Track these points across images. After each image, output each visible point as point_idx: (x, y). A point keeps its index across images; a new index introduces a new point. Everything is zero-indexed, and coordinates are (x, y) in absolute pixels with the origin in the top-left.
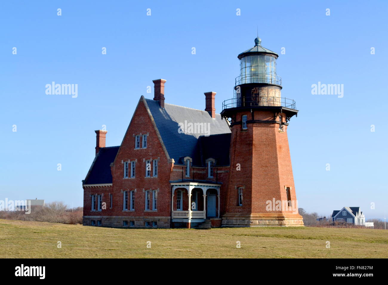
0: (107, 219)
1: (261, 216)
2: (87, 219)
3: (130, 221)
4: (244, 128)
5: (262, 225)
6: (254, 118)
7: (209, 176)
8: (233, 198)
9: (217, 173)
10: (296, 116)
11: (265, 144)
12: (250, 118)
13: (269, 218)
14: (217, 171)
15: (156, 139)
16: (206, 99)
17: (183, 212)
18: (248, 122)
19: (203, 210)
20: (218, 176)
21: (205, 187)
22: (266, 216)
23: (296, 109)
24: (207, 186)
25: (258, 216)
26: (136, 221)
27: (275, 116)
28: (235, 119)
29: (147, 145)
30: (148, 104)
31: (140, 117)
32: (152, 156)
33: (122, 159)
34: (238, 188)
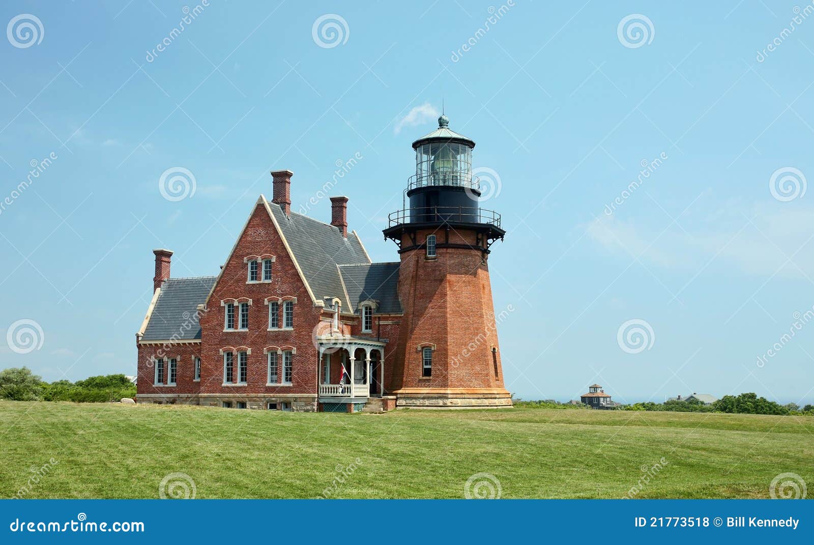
0: (188, 399)
1: (464, 392)
2: (144, 400)
3: (237, 402)
4: (429, 254)
5: (466, 406)
6: (449, 240)
7: (364, 330)
8: (414, 364)
9: (379, 325)
10: (502, 240)
11: (464, 282)
12: (442, 240)
13: (475, 396)
14: (379, 321)
15: (289, 268)
16: (333, 207)
17: (332, 386)
18: (438, 246)
19: (365, 382)
20: (381, 328)
21: (369, 347)
22: (470, 393)
23: (501, 228)
24: (371, 345)
25: (459, 392)
26: (250, 401)
27: (478, 239)
28: (414, 240)
29: (270, 277)
30: (272, 209)
31: (257, 231)
32: (282, 295)
33: (222, 299)
34: (423, 348)
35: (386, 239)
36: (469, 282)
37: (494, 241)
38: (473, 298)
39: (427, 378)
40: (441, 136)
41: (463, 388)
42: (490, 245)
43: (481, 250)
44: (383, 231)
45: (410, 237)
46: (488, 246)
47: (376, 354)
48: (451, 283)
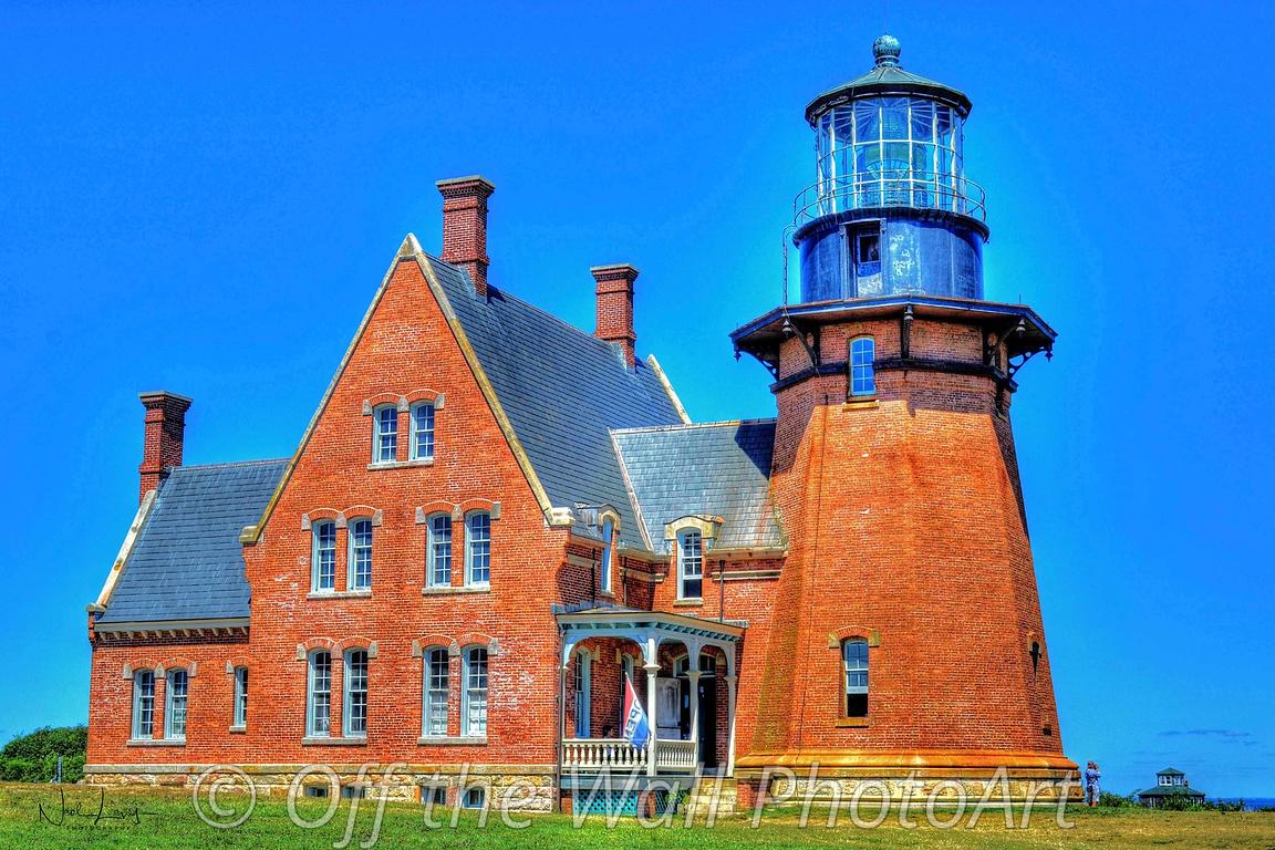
1: (960, 761)
4: (856, 389)
6: (912, 348)
7: (681, 597)
8: (820, 684)
9: (722, 582)
10: (1049, 356)
12: (893, 349)
13: (991, 772)
14: (722, 571)
15: (482, 423)
18: (881, 368)
19: (685, 736)
20: (728, 590)
21: (696, 638)
22: (975, 762)
23: (1047, 323)
24: (702, 633)
25: (946, 762)
27: (986, 347)
28: (815, 351)
29: (431, 448)
30: (436, 273)
31: (397, 327)
32: (462, 497)
33: (305, 512)
34: (843, 641)
35: (738, 356)
36: (966, 463)
37: (1026, 359)
38: (976, 504)
39: (858, 721)
40: (883, 80)
41: (958, 752)
42: (1017, 368)
43: (994, 378)
44: (732, 336)
45: (805, 343)
46: (1012, 371)
47: (713, 660)
48: (918, 464)
